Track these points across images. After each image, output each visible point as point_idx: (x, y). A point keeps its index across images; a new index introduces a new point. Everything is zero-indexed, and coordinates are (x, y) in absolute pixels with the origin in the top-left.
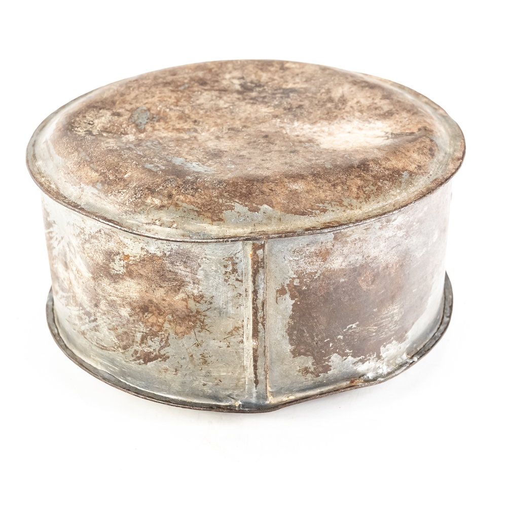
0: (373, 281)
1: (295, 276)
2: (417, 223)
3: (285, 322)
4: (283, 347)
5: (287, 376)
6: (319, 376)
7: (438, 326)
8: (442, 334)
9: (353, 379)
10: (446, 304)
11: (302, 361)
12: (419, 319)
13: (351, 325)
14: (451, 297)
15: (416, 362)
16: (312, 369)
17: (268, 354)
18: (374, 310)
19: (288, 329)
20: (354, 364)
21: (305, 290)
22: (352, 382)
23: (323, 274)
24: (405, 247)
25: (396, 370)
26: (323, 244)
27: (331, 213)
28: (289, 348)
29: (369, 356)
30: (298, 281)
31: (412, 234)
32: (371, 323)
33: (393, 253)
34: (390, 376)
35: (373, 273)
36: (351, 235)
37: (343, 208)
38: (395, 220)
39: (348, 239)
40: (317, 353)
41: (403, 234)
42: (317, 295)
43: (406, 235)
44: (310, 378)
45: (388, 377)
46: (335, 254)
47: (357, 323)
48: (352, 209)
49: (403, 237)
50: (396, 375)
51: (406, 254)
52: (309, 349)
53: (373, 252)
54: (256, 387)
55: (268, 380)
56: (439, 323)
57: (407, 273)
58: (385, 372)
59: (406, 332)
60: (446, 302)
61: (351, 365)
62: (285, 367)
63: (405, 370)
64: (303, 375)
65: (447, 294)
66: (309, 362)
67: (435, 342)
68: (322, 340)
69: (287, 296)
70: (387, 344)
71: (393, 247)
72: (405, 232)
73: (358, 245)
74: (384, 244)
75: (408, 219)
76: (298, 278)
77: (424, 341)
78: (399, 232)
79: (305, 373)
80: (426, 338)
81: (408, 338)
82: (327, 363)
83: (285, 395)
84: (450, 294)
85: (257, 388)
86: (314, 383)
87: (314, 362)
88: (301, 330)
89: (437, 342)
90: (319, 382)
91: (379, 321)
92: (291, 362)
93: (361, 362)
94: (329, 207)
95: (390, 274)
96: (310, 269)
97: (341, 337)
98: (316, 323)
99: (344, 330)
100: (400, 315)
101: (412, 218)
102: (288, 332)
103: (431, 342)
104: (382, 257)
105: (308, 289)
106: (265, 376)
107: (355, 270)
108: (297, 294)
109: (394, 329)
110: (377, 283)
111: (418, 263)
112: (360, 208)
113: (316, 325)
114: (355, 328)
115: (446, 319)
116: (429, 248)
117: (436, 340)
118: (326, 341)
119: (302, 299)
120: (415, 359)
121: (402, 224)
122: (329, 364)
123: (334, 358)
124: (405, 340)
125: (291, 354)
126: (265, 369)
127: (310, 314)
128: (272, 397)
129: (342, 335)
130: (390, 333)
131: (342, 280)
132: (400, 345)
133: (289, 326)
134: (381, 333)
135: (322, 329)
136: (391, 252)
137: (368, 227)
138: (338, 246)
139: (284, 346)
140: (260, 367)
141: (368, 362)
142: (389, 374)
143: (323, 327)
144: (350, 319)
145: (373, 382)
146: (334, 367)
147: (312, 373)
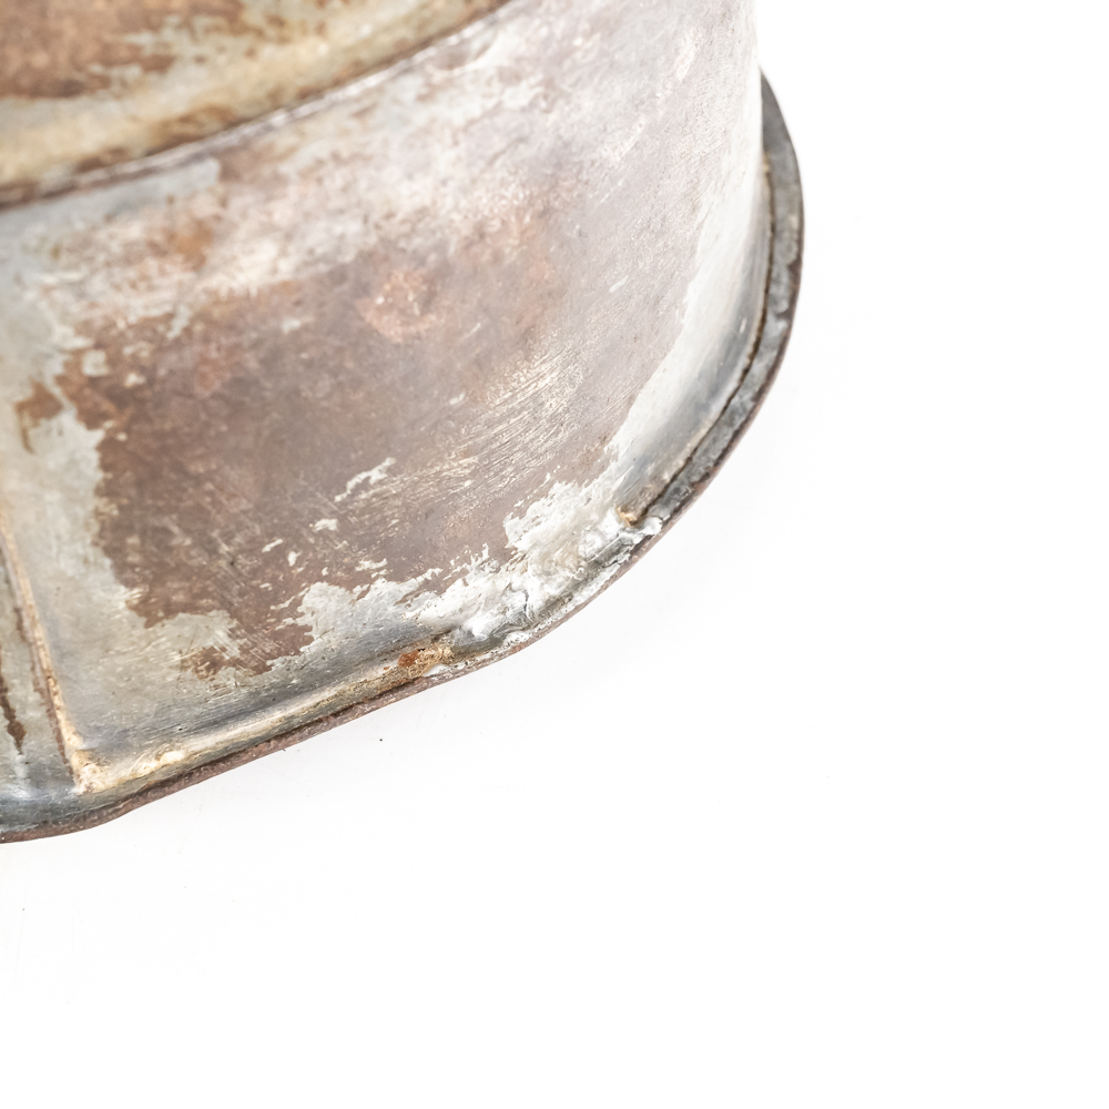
0: (428, 302)
1: (80, 342)
2: (588, 36)
3: (82, 512)
4: (95, 598)
5: (135, 691)
6: (269, 668)
7: (743, 362)
8: (759, 396)
9: (408, 650)
10: (778, 257)
11: (187, 631)
12: (656, 375)
13: (363, 476)
14: (794, 220)
15: (658, 538)
16: (234, 651)
17: (39, 634)
18: (453, 401)
19: (101, 535)
20: (404, 600)
21: (137, 388)
22: (409, 661)
23: (202, 316)
24: (548, 142)
25: (577, 586)
26: (179, 205)
27: (194, 71)
28: (120, 598)
29: (460, 562)
30: (100, 356)
31: (574, 85)
32: (449, 449)
33: (499, 175)
34: (557, 616)
35: (423, 271)
36: (292, 150)
37: (245, 42)
38: (484, 49)
39: (286, 168)
40: (241, 594)
41: (532, 94)
42: (191, 396)
43: (546, 97)
44: (232, 683)
45: (548, 621)
46: (241, 234)
47: (388, 462)
48: (283, 41)
49: (533, 105)
50: (578, 609)
51: (559, 166)
52: (204, 589)
53: (408, 195)
54: (19, 745)
55: (60, 716)
56: (749, 349)
57: (574, 234)
58: (536, 602)
59: (604, 440)
60: (779, 247)
61: (391, 609)
62: (118, 660)
63: (614, 578)
64: (202, 678)
65: (781, 210)
66: (218, 632)
67: (729, 434)
68: (253, 547)
69: (68, 419)
70: (528, 504)
71: (496, 157)
72: (539, 84)
73: (337, 178)
74: (452, 154)
75: (544, 32)
76: (98, 346)
77: (689, 438)
78: (509, 91)
79: (208, 669)
80: (696, 425)
81: (616, 458)
82: (289, 621)
83: (147, 751)
84: (791, 211)
85: (24, 748)
86: (250, 693)
87: (238, 628)
88: (156, 530)
89: (737, 435)
90: (273, 686)
91: (478, 435)
92: (143, 644)
93: (430, 590)
94: (182, 45)
95: (497, 258)
96: (138, 306)
97: (331, 524)
98: (211, 494)
99: (338, 498)
100: (569, 390)
101: (560, 27)
102: (103, 543)
103: (715, 440)
104: (449, 202)
105: (151, 382)
106: (44, 708)
107: (338, 275)
108: (107, 406)
109: (550, 443)
110: (446, 303)
111: (620, 184)
112: (321, 30)
113: (215, 503)
114: (380, 482)
115: (775, 327)
116: (661, 113)
117: (735, 423)
118: (267, 548)
119: (134, 419)
120: (653, 526)
121: (519, 60)
122: (300, 622)
123: (318, 600)
124: (603, 469)
125: (133, 614)
126: (36, 683)
127: (180, 469)
128: (93, 765)
129: (333, 514)
130: (533, 463)
131: (291, 324)
132: (584, 490)
133: (103, 522)
134: (496, 475)
135: (245, 512)
136: (487, 176)
137: (366, 103)
138: (244, 199)
139: (99, 595)
140: (16, 681)
141: (459, 582)
142: (553, 604)
143: (245, 505)
144: (353, 456)
145: (488, 656)
146: (321, 627)
147: (235, 663)
